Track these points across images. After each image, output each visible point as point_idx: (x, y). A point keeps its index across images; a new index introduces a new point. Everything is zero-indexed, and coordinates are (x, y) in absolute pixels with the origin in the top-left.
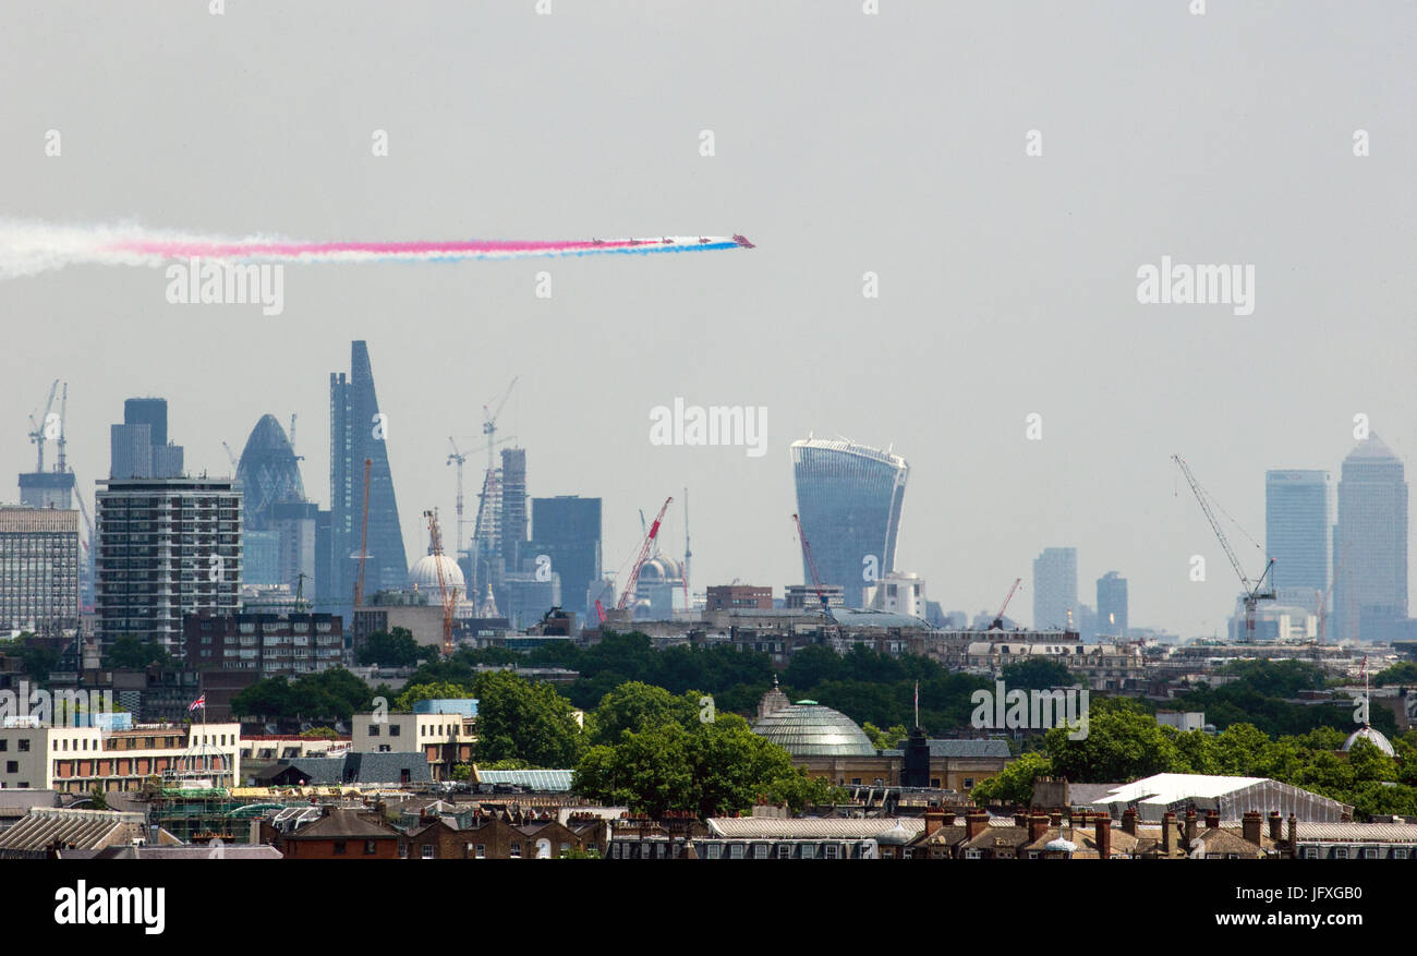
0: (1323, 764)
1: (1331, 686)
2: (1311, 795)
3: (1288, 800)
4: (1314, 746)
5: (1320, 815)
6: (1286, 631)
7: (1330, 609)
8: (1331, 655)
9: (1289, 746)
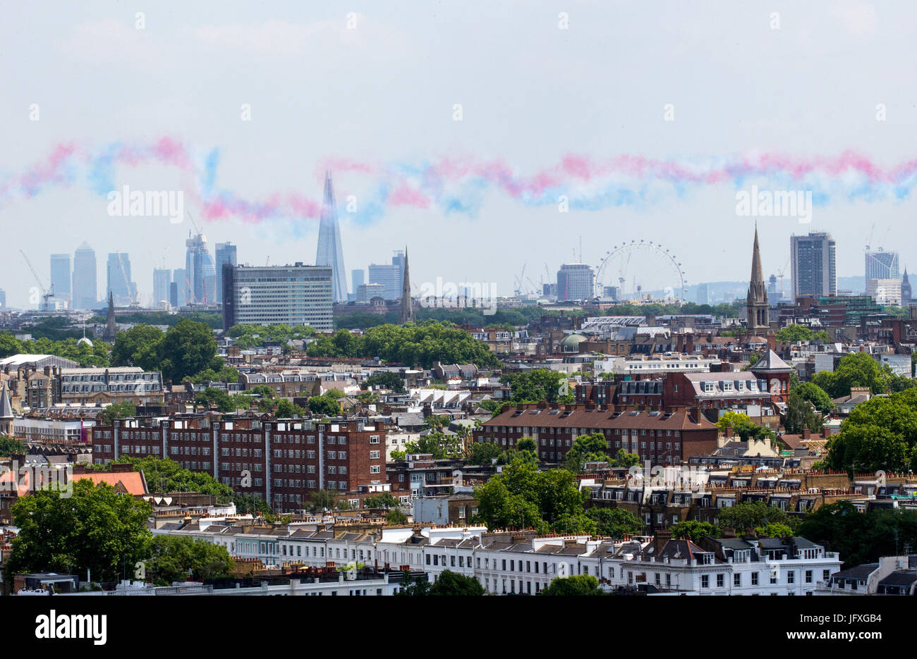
0: (70, 350)
1: (73, 324)
2: (67, 360)
3: (59, 362)
4: (67, 344)
5: (69, 366)
6: (58, 307)
7: (72, 299)
8: (72, 314)
9: (58, 344)
